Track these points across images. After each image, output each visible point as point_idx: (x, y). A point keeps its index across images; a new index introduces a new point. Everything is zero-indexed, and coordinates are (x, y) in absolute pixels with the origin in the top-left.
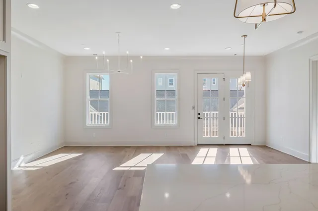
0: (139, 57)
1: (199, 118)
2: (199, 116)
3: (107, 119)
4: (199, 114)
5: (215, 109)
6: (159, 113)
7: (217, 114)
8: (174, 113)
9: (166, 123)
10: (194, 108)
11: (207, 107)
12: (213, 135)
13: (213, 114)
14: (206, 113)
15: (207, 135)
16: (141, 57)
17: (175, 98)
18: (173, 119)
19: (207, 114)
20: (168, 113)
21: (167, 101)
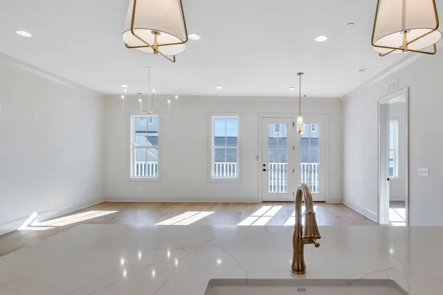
0: (174, 96)
1: (264, 170)
2: (264, 168)
3: (156, 171)
4: (264, 165)
5: (283, 161)
6: (217, 163)
7: (285, 165)
8: (235, 163)
9: (226, 175)
10: (258, 158)
11: (274, 158)
12: (282, 190)
13: (282, 165)
14: (273, 164)
15: (275, 190)
16: (177, 97)
17: (236, 145)
18: (234, 171)
19: (275, 165)
20: (228, 163)
21: (227, 149)
